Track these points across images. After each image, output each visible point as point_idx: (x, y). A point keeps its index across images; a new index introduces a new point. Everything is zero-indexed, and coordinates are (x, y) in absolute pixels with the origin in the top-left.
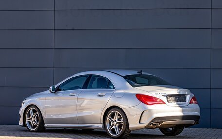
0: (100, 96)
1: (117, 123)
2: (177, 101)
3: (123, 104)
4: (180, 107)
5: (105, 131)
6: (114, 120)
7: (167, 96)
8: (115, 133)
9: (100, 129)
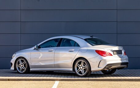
0: (70, 51)
1: (83, 68)
2: (118, 54)
3: (87, 56)
4: (120, 57)
5: (74, 72)
6: (80, 65)
7: (113, 51)
8: (82, 74)
9: (71, 71)
